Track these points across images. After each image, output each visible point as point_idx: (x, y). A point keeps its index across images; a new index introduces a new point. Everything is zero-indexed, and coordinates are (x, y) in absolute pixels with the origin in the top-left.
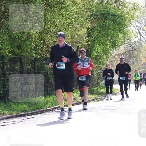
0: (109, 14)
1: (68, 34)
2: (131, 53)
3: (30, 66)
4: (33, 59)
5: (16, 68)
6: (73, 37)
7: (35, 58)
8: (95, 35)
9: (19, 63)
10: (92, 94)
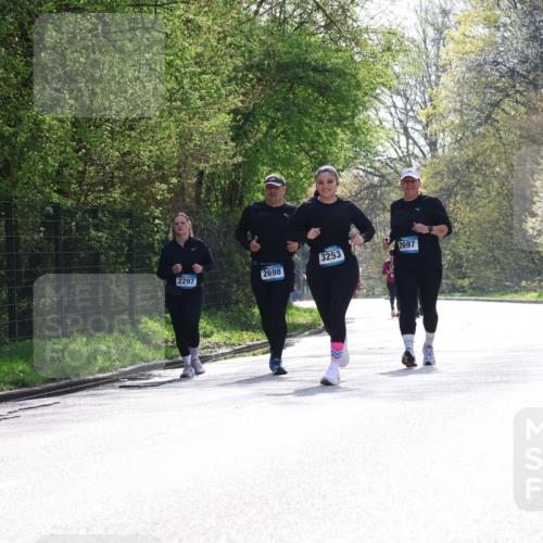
0: (304, 65)
1: (167, 128)
2: (375, 195)
3: (42, 235)
4: (50, 209)
6: (184, 137)
7: (57, 207)
9: (3, 223)
10: (247, 330)
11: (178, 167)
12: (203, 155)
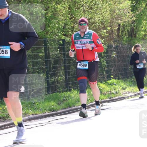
1: (106, 8)
3: (58, 52)
4: (61, 42)
5: (40, 54)
6: (112, 11)
7: (64, 41)
8: (142, 9)
9: (43, 48)
11: (110, 23)
12: (120, 18)
